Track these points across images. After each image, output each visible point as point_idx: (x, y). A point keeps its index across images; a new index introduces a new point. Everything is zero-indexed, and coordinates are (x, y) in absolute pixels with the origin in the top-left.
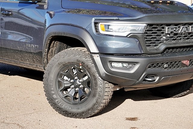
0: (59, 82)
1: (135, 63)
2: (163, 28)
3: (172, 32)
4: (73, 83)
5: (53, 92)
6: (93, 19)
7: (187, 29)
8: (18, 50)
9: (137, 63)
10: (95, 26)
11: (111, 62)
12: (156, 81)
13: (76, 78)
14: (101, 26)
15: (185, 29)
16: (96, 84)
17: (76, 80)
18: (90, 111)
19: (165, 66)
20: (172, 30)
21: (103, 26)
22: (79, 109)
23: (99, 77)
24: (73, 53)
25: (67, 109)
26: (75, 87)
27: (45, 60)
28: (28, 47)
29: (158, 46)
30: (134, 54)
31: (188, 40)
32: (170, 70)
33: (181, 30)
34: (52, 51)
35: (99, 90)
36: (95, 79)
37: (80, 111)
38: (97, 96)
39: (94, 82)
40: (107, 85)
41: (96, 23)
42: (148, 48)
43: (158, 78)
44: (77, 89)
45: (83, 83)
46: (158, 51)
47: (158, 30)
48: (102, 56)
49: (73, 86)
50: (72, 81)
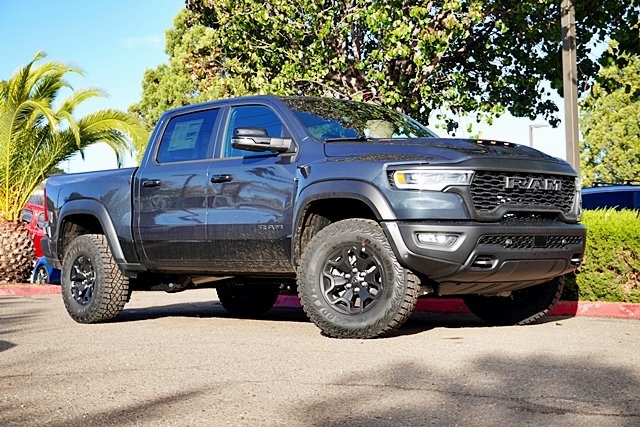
0: (325, 277)
1: (457, 234)
2: (501, 179)
3: (516, 187)
4: (349, 281)
5: (315, 296)
6: (386, 165)
7: (541, 185)
8: (242, 241)
9: (461, 234)
10: (389, 177)
11: (417, 233)
12: (494, 267)
13: (355, 270)
14: (397, 177)
15: (537, 183)
16: (391, 275)
17: (355, 273)
18: (381, 324)
19: (507, 242)
20: (517, 184)
21: (402, 177)
22: (361, 321)
23: (398, 264)
24: (349, 227)
25: (341, 324)
26: (354, 286)
27: (297, 247)
28: (263, 231)
29: (494, 210)
30: (455, 220)
31: (544, 205)
32: (515, 250)
33: (531, 184)
34: (308, 231)
35: (396, 284)
36: (390, 267)
37: (364, 324)
38: (394, 296)
39: (387, 272)
40: (410, 277)
41: (389, 173)
42: (478, 211)
43: (496, 262)
44: (357, 289)
45: (367, 278)
46: (495, 217)
47: (493, 183)
48: (403, 225)
49: (349, 285)
50: (348, 276)
